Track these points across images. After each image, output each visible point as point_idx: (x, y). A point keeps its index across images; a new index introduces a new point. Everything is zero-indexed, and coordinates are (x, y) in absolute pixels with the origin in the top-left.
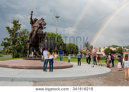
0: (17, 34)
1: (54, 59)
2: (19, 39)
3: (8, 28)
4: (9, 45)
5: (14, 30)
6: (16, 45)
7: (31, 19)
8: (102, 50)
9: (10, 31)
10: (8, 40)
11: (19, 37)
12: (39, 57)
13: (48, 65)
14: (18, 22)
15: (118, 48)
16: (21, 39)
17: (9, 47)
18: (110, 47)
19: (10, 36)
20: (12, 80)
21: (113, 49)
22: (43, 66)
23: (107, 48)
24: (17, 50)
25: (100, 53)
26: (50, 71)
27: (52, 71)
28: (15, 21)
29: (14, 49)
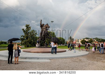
0: (28, 33)
1: (57, 47)
2: (30, 36)
3: (23, 29)
4: (24, 40)
5: (27, 30)
6: (29, 39)
7: (41, 24)
8: (80, 41)
9: (24, 31)
10: (24, 37)
11: (30, 35)
12: (46, 46)
13: (54, 51)
14: (29, 26)
15: (89, 39)
16: (31, 36)
17: (25, 41)
18: (84, 39)
19: (25, 34)
20: (38, 59)
21: (87, 40)
22: (51, 51)
23: (83, 39)
24: (29, 43)
25: (78, 43)
26: (55, 54)
27: (56, 54)
28: (27, 25)
29: (27, 42)
